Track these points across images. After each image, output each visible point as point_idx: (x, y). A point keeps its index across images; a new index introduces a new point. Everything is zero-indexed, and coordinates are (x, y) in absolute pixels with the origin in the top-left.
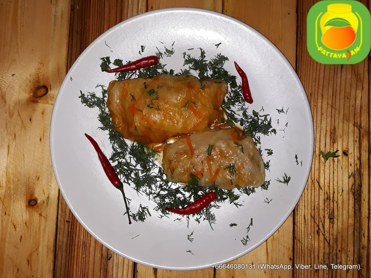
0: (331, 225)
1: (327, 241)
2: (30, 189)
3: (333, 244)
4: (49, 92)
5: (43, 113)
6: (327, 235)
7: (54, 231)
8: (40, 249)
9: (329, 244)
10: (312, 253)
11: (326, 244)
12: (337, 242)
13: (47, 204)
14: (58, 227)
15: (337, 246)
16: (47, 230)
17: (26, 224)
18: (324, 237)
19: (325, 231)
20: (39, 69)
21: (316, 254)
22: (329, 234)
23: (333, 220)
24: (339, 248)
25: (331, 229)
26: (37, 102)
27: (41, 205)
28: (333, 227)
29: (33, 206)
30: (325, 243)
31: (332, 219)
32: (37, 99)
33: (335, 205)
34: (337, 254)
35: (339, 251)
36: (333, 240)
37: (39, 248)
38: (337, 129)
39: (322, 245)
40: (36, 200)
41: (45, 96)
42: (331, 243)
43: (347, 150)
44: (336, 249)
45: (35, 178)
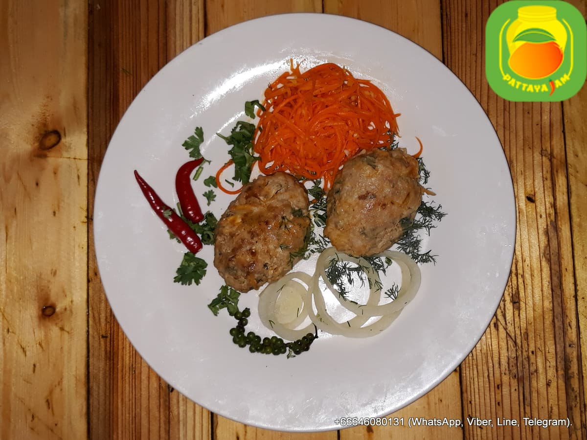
0: (516, 313)
1: (512, 339)
2: (44, 291)
3: (521, 342)
4: (63, 140)
5: (55, 173)
6: (510, 328)
7: (84, 352)
8: (65, 382)
9: (515, 342)
10: (489, 358)
11: (511, 343)
12: (527, 339)
13: (71, 311)
14: (90, 346)
15: (528, 345)
16: (73, 352)
17: (40, 344)
18: (507, 333)
19: (508, 322)
20: (45, 106)
21: (496, 359)
22: (513, 327)
23: (519, 304)
24: (532, 348)
25: (517, 319)
26: (45, 156)
27: (61, 313)
28: (519, 315)
29: (49, 316)
30: (509, 341)
31: (517, 302)
32: (46, 152)
33: (520, 280)
34: (528, 357)
35: (533, 352)
36: (521, 337)
37: (63, 380)
38: (515, 162)
39: (503, 344)
40: (53, 307)
41: (57, 146)
42: (519, 341)
43: (533, 193)
44: (527, 349)
45: (49, 272)
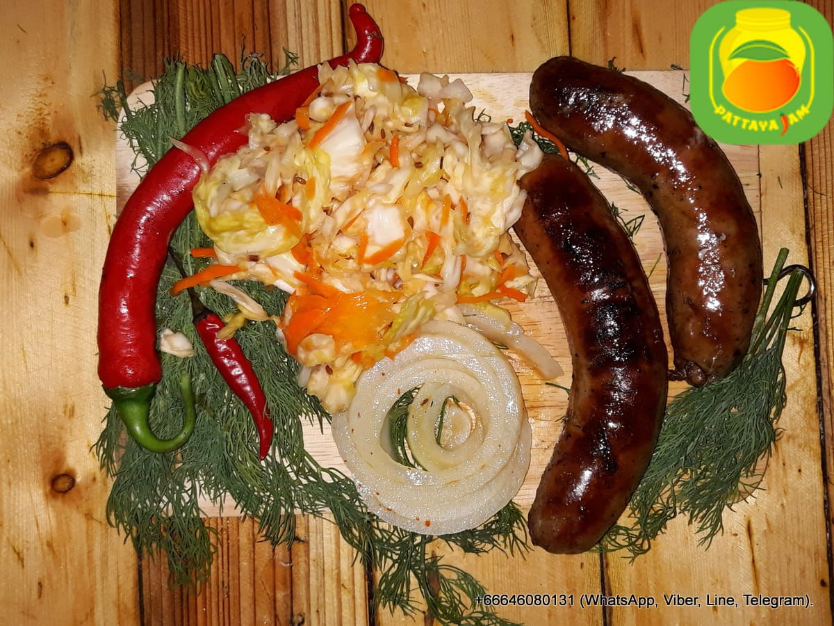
2: (53, 446)
4: (78, 160)
5: (65, 225)
8: (99, 614)
13: (104, 483)
17: (50, 545)
20: (40, 96)
26: (45, 192)
27: (87, 487)
29: (65, 492)
32: (46, 183)
37: (95, 610)
40: (70, 476)
41: (67, 171)
45: (61, 410)
